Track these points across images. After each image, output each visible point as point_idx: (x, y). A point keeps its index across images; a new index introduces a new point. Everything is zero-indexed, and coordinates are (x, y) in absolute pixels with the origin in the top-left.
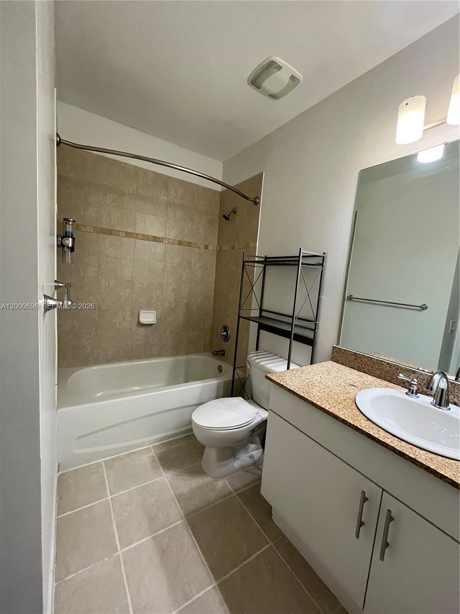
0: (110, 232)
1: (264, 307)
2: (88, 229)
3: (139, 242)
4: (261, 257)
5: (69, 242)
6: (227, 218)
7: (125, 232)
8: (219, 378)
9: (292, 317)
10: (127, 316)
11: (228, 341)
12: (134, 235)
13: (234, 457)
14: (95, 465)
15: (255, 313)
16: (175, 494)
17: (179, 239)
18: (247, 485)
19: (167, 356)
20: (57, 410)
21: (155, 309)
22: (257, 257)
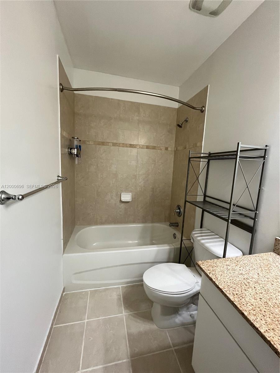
0: (103, 144)
1: (208, 194)
2: (91, 142)
3: (121, 148)
4: (205, 154)
5: (75, 151)
6: (180, 126)
7: (112, 143)
8: (171, 245)
9: (230, 204)
10: (113, 196)
11: (180, 216)
12: (118, 144)
13: (178, 313)
14: (84, 292)
15: (200, 199)
16: (127, 333)
17: (147, 145)
18: (185, 343)
19: (139, 223)
20: (63, 255)
21: (131, 192)
22: (203, 153)
